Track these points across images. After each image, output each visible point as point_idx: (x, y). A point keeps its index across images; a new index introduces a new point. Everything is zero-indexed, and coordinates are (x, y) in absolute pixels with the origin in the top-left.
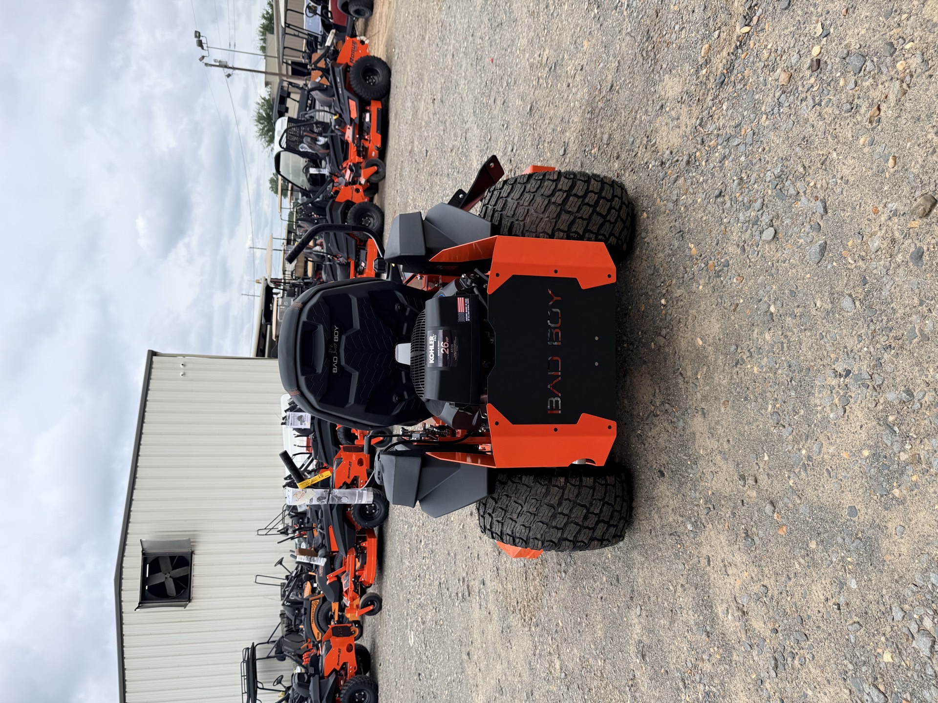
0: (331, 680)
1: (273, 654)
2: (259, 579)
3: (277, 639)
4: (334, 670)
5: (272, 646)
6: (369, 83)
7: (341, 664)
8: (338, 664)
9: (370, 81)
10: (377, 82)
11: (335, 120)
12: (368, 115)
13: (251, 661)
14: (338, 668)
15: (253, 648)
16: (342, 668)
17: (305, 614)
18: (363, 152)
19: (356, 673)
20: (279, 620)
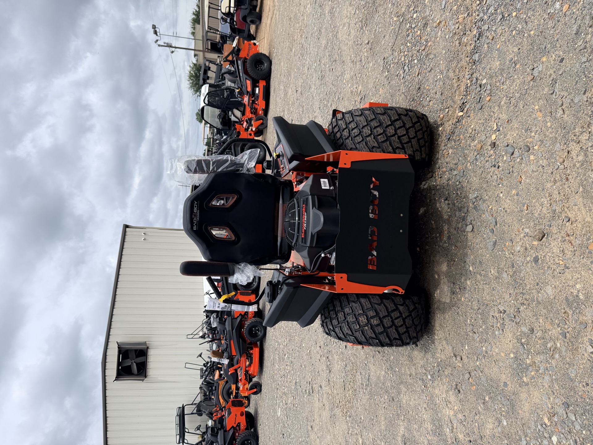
0: (231, 432)
1: (195, 411)
2: (188, 365)
3: (198, 402)
4: (233, 427)
5: (195, 406)
6: (259, 69)
7: (236, 423)
8: (235, 423)
9: (259, 68)
10: (263, 69)
11: (238, 92)
12: (257, 89)
13: (182, 416)
14: (235, 426)
15: (183, 407)
16: (237, 426)
17: (215, 390)
18: (254, 111)
19: (246, 429)
20: (199, 391)
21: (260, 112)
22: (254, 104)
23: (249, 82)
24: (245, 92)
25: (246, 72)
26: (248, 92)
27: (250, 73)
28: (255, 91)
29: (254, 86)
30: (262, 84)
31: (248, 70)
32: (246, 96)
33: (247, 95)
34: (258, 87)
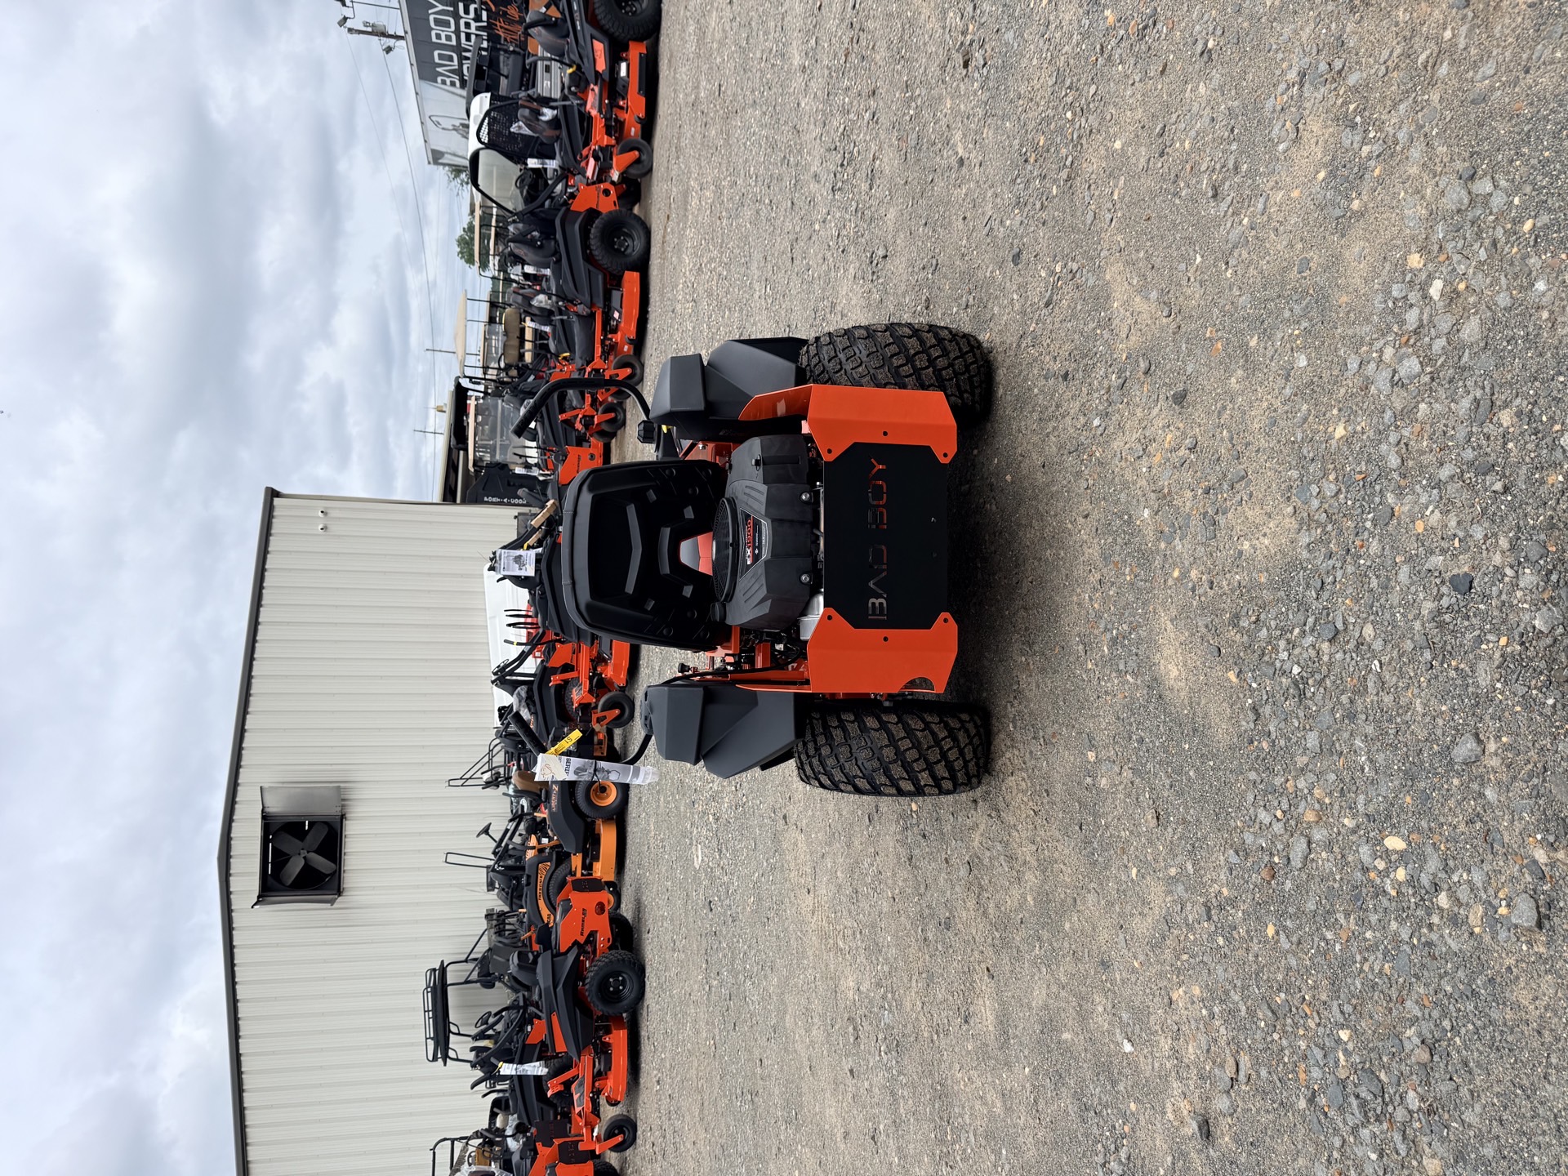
0: (571, 958)
1: (474, 976)
2: (451, 858)
3: (480, 956)
5: (471, 966)
6: (627, 13)
7: (586, 934)
8: (582, 934)
9: (628, 9)
10: (638, 12)
11: (571, 74)
12: (623, 66)
13: (439, 988)
14: (582, 940)
15: (443, 970)
16: (587, 941)
17: (528, 884)
18: (615, 128)
19: (610, 948)
21: (633, 129)
22: (614, 109)
23: (599, 47)
24: (591, 76)
25: (592, 19)
26: (597, 73)
27: (603, 22)
28: (618, 72)
29: (614, 59)
30: (636, 51)
31: (597, 12)
32: (592, 86)
33: (596, 84)
34: (625, 60)
